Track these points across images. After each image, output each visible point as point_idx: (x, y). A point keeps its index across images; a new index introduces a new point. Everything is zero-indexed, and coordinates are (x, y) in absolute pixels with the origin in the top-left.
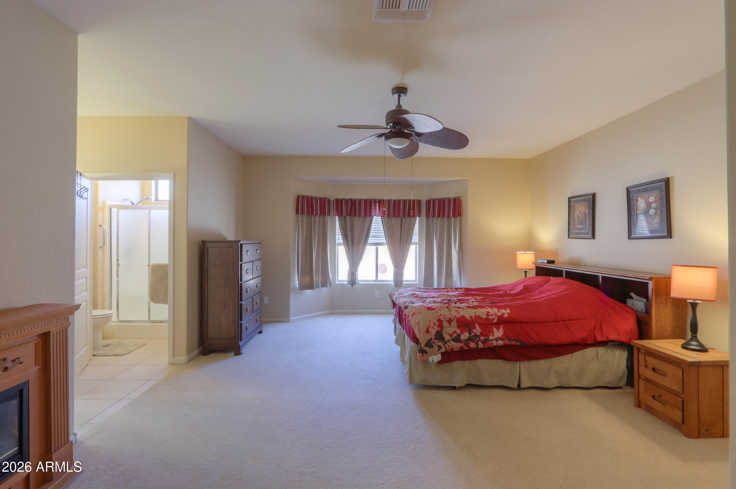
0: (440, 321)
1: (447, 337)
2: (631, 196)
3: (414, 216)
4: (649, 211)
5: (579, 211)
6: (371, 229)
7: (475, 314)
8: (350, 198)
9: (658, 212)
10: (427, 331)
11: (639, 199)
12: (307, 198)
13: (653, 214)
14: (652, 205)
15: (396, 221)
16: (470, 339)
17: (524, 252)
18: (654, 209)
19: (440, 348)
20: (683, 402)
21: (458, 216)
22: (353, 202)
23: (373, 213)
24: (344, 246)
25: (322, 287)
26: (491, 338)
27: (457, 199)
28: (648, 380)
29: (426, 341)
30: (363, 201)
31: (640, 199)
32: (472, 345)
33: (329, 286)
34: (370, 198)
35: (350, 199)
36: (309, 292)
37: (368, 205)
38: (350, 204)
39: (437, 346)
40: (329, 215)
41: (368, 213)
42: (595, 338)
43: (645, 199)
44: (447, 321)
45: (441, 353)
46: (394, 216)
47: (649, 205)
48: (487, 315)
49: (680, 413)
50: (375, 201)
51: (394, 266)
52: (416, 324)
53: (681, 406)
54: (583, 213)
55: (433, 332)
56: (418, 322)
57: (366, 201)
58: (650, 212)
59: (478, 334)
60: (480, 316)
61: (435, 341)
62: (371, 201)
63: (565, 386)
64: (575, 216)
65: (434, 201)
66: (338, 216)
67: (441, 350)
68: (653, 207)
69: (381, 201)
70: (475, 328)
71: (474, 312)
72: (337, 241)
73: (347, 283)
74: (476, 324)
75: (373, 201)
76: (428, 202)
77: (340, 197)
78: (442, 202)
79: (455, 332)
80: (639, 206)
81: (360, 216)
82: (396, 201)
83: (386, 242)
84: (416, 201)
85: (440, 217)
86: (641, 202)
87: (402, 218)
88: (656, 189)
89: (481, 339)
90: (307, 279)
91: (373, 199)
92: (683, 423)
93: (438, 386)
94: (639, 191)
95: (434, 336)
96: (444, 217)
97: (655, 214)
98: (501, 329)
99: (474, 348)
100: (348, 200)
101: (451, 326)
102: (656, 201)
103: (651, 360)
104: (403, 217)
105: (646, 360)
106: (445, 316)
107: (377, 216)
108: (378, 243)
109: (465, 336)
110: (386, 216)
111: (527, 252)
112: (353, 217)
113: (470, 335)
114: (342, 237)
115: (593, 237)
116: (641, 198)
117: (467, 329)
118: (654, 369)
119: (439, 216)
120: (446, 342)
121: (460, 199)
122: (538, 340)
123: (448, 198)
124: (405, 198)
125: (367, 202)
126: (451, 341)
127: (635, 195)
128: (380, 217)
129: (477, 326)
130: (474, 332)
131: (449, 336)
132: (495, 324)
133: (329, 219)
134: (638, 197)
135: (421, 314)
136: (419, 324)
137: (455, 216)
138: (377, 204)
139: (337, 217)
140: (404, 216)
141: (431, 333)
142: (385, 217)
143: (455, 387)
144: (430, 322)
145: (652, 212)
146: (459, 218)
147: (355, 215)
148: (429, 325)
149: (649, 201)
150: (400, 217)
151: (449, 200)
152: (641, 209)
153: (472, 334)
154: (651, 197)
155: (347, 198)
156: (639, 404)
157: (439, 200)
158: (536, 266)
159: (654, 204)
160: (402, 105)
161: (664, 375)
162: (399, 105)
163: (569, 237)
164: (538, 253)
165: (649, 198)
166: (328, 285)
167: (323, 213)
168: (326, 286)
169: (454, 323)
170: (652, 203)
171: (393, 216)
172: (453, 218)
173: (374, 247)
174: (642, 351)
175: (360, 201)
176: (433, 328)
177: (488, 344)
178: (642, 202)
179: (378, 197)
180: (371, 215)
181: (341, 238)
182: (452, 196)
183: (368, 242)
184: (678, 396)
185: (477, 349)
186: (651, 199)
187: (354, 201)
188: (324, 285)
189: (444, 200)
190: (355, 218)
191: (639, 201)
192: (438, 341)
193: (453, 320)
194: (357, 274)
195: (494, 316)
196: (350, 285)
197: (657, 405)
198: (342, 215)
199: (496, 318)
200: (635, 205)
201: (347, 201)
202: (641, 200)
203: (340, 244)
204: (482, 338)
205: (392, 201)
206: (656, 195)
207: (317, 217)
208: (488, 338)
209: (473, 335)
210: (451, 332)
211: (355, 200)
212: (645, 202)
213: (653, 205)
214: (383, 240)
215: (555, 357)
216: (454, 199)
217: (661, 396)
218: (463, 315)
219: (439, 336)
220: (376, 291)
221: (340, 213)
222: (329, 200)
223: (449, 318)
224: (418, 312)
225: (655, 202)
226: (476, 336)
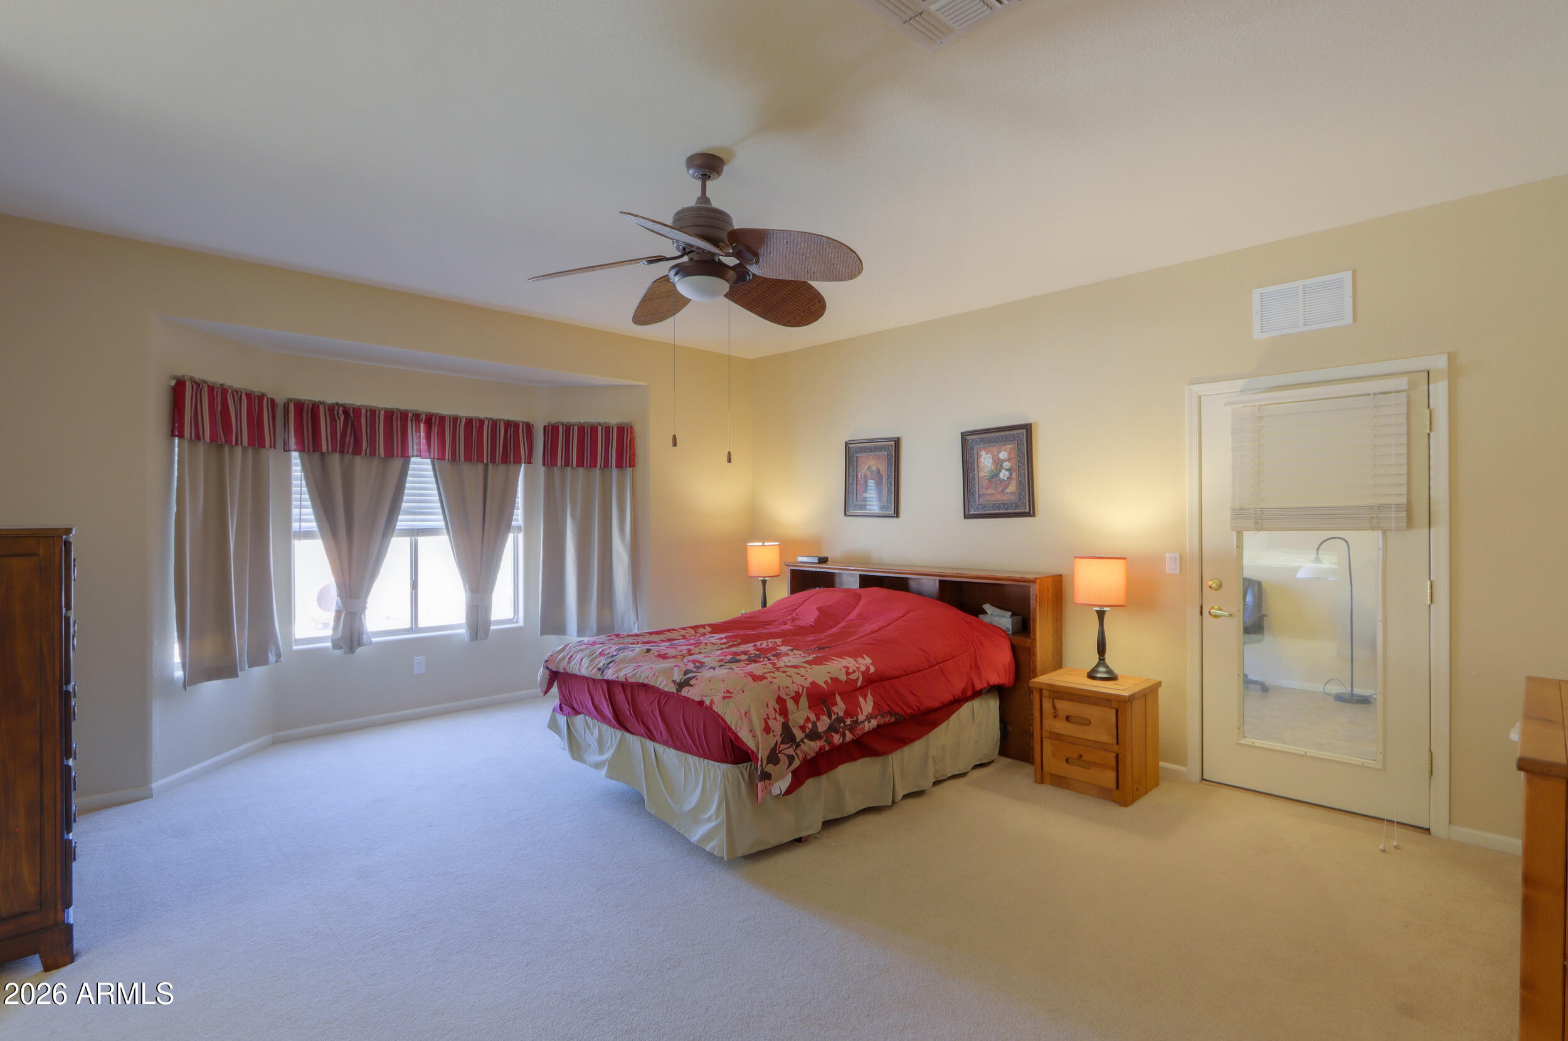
0: (780, 701)
1: (799, 735)
2: (968, 447)
3: (518, 461)
4: (999, 474)
5: (866, 468)
6: (406, 491)
7: (830, 675)
8: (341, 402)
9: (1014, 475)
10: (767, 729)
11: (983, 453)
12: (211, 388)
13: (1005, 479)
14: (1004, 464)
15: (472, 473)
16: (832, 729)
17: (761, 544)
18: (1006, 470)
19: (791, 759)
20: (1117, 757)
21: (630, 467)
22: (351, 414)
23: (412, 448)
24: (323, 539)
25: (249, 667)
26: (861, 718)
27: (627, 427)
28: (1057, 737)
29: (769, 751)
30: (382, 413)
31: (985, 453)
32: (837, 739)
33: (274, 661)
34: (402, 406)
35: (342, 405)
36: (212, 688)
37: (397, 424)
38: (342, 418)
39: (786, 758)
40: (275, 447)
41: (397, 448)
42: (973, 686)
43: (992, 454)
44: (791, 698)
45: (792, 772)
46: (468, 459)
47: (998, 464)
48: (848, 674)
49: (1113, 775)
50: (417, 416)
51: (467, 587)
52: (741, 718)
53: (1114, 763)
54: (876, 472)
55: (777, 726)
56: (746, 713)
57: (390, 414)
58: (1001, 475)
59: (841, 714)
60: (838, 679)
61: (783, 746)
62: (404, 415)
63: (941, 779)
64: (859, 477)
65: (568, 428)
66: (301, 449)
67: (793, 764)
68: (1006, 468)
69: (433, 419)
70: (835, 704)
71: (828, 671)
72: (295, 526)
73: (329, 644)
74: (837, 695)
75: (410, 415)
76: (551, 430)
77: (308, 394)
78: (588, 434)
79: (808, 719)
80: (982, 465)
81: (373, 453)
82: (474, 421)
83: (444, 527)
84: (521, 425)
85: (583, 466)
86: (985, 459)
87: (487, 465)
88: (1012, 439)
89: (846, 724)
90: (209, 647)
91: (411, 411)
92: (1118, 787)
93: (780, 845)
94: (982, 440)
95: (781, 736)
96: (595, 466)
97: (1009, 478)
98: (870, 698)
99: (841, 744)
100: (336, 408)
101: (800, 709)
102: (1011, 459)
103: (1063, 706)
104: (491, 462)
105: (1054, 708)
106: (787, 687)
107: (422, 458)
108: (419, 530)
109: (823, 724)
110: (447, 458)
111: (766, 544)
112: (348, 457)
113: (830, 720)
114: (316, 513)
115: (897, 514)
116: (985, 451)
117: (825, 709)
118: (1067, 718)
119: (580, 464)
120: (798, 745)
121: (632, 428)
122: (917, 706)
123: (604, 423)
124: (495, 417)
125: (394, 417)
126: (805, 740)
127: (976, 447)
128: (429, 460)
129: (838, 698)
130: (835, 711)
131: (799, 729)
132: (861, 688)
133: (271, 456)
134: (981, 451)
135: (745, 693)
136: (749, 715)
137: (622, 467)
138: (422, 425)
139: (295, 455)
140: (493, 461)
141: (773, 732)
142: (444, 459)
143: (801, 838)
144: (768, 707)
145: (1004, 476)
146: (629, 470)
147: (357, 451)
148: (768, 715)
149: (998, 457)
150: (482, 462)
151: (608, 429)
152: (986, 470)
153: (834, 717)
154: (1003, 452)
155: (330, 400)
156: (1041, 778)
157: (582, 428)
158: (791, 570)
159: (1007, 463)
160: (711, 199)
161: (1087, 722)
162: (704, 198)
163: (845, 514)
164: (787, 545)
165: (999, 453)
166: (272, 658)
167: (257, 441)
168: (264, 661)
169: (804, 701)
170: (1004, 461)
171: (465, 460)
172: (615, 472)
173: (406, 541)
174: (1045, 693)
175: (373, 412)
176: (775, 719)
177: (859, 732)
178: (988, 459)
179: (425, 407)
180: (405, 456)
181: (313, 517)
182: (614, 420)
183: (397, 527)
184: (1106, 750)
185: (843, 746)
186: (1003, 455)
187: (353, 411)
188: (258, 658)
189: (594, 429)
190: (358, 458)
191: (983, 456)
192: (788, 746)
193: (802, 694)
194: (365, 615)
195: (857, 672)
196: (341, 648)
197: (1075, 772)
198: (316, 446)
199: (861, 677)
200: (976, 463)
201: (332, 408)
202: (986, 456)
203: (307, 535)
204: (848, 721)
205: (464, 420)
206: (1012, 448)
207: (239, 450)
208: (857, 719)
209: (835, 719)
210: (802, 722)
211: (357, 411)
212: (993, 458)
213: (1006, 465)
214: (438, 521)
215: (931, 730)
216: (618, 428)
217: (1081, 756)
218: (814, 681)
219: (788, 736)
220: (415, 658)
221: (310, 444)
222: (273, 401)
223: (796, 692)
224: (738, 689)
225: (1008, 460)
226: (840, 720)
